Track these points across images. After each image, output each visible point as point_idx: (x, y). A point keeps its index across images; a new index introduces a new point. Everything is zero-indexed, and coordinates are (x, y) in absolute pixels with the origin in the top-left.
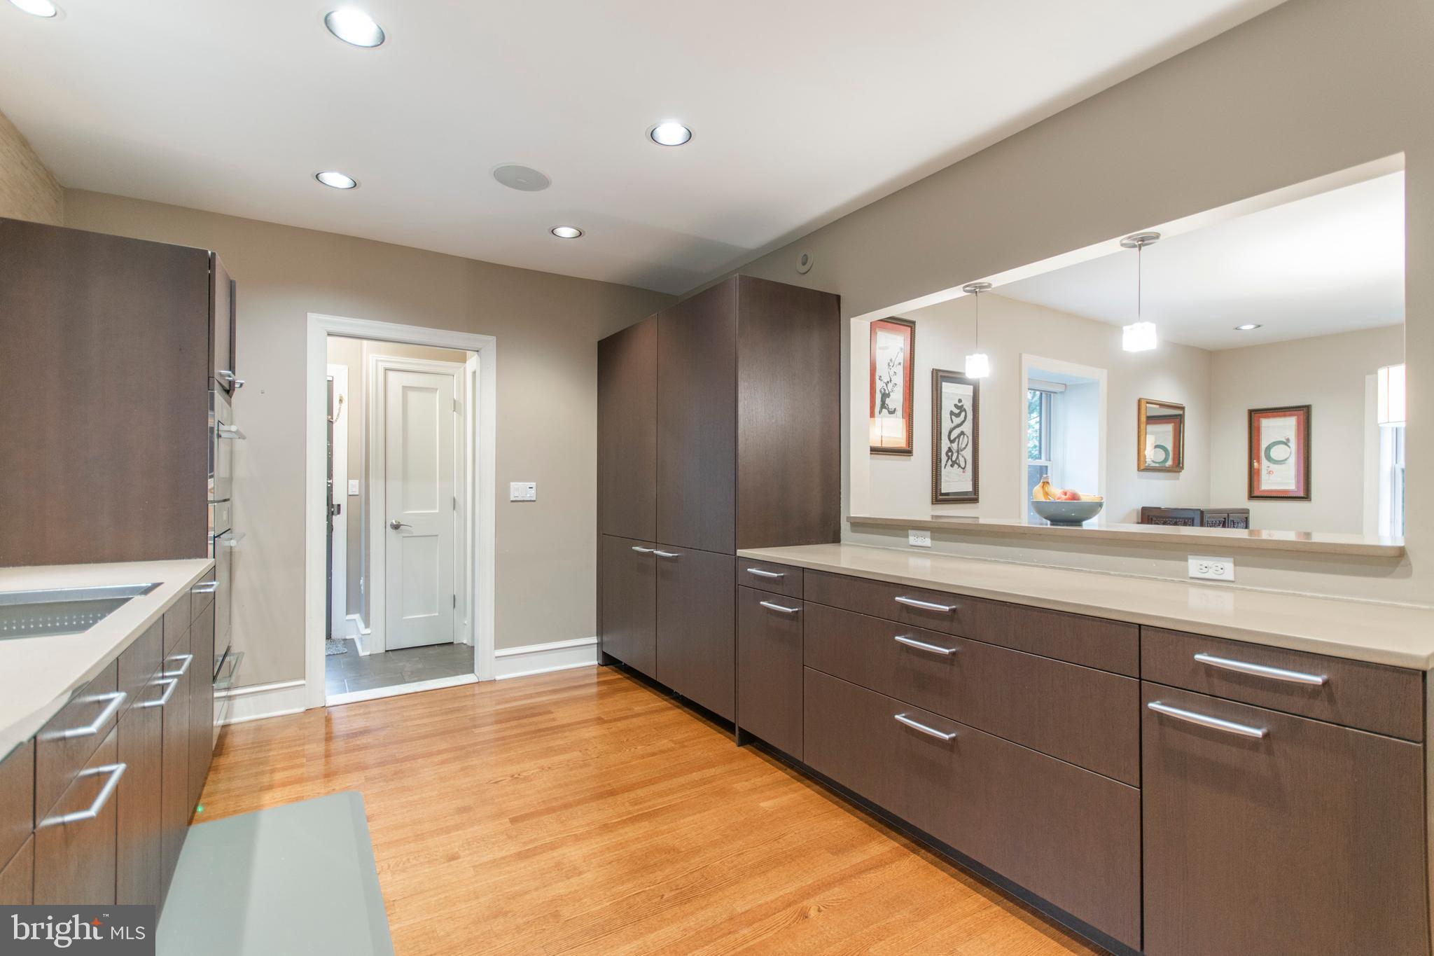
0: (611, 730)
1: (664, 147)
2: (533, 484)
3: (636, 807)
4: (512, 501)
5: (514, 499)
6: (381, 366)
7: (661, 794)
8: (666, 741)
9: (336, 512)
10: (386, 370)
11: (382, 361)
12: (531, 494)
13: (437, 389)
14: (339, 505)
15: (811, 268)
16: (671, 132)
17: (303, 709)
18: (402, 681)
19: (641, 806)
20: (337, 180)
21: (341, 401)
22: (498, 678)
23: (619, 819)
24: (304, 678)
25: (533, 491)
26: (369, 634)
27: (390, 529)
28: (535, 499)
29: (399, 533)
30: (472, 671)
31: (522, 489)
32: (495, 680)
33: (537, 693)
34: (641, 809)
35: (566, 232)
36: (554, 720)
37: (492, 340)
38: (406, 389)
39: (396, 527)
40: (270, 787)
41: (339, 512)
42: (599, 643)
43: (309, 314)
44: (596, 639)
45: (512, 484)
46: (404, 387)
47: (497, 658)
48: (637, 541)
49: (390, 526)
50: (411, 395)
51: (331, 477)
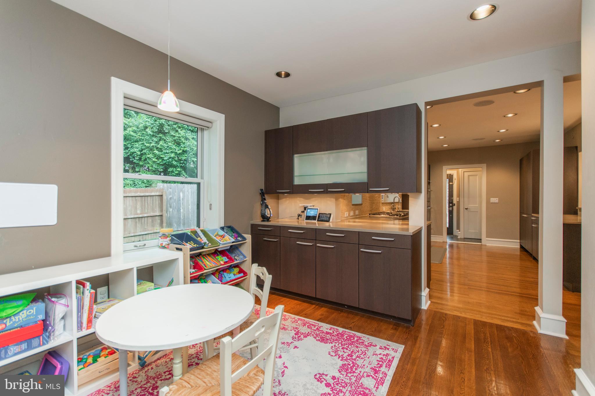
2: (498, 198)
5: (491, 202)
10: (464, 172)
11: (463, 170)
13: (478, 175)
17: (442, 241)
20: (445, 146)
21: (455, 179)
24: (443, 236)
25: (498, 201)
26: (460, 233)
28: (498, 202)
29: (467, 211)
30: (482, 243)
31: (494, 200)
32: (486, 245)
35: (498, 141)
37: (485, 165)
39: (466, 209)
41: (455, 205)
42: (520, 242)
43: (443, 167)
44: (519, 241)
45: (491, 199)
46: (468, 176)
47: (487, 240)
48: (524, 214)
49: (465, 209)
50: (471, 177)
51: (453, 197)
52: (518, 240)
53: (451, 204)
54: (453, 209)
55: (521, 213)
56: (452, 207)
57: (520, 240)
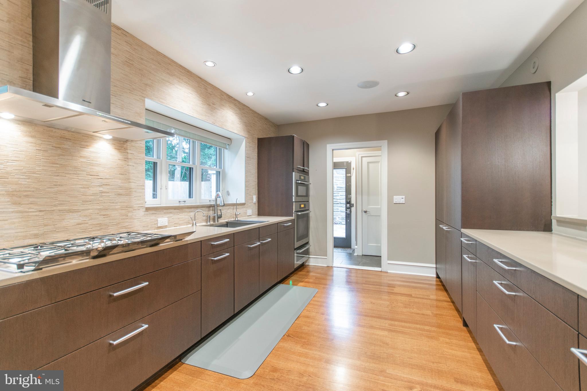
0: (410, 300)
1: (406, 54)
2: (404, 197)
3: (390, 327)
4: (394, 203)
5: (395, 203)
6: (360, 156)
7: (403, 327)
8: (430, 312)
9: (352, 206)
10: (362, 157)
11: (360, 154)
12: (403, 201)
13: (379, 162)
14: (353, 204)
15: (538, 67)
16: (405, 48)
17: (326, 266)
18: (358, 265)
19: (391, 327)
20: (322, 105)
21: (353, 169)
22: (389, 271)
23: (379, 327)
24: (327, 256)
25: (404, 200)
26: (357, 248)
27: (364, 213)
28: (404, 203)
29: (366, 214)
30: (381, 267)
31: (399, 199)
32: (387, 272)
33: (397, 280)
34: (391, 328)
35: (401, 94)
36: (393, 290)
37: (386, 142)
38: (368, 163)
39: (366, 212)
40: (302, 282)
41: (353, 206)
42: (436, 268)
43: (327, 145)
44: (434, 266)
45: (394, 197)
46: (368, 162)
47: (388, 263)
48: (442, 223)
49: (363, 211)
50: (370, 165)
51: (351, 194)
52: (432, 263)
53: (348, 205)
54: (351, 211)
55: (439, 220)
56: (350, 208)
57: (436, 264)
